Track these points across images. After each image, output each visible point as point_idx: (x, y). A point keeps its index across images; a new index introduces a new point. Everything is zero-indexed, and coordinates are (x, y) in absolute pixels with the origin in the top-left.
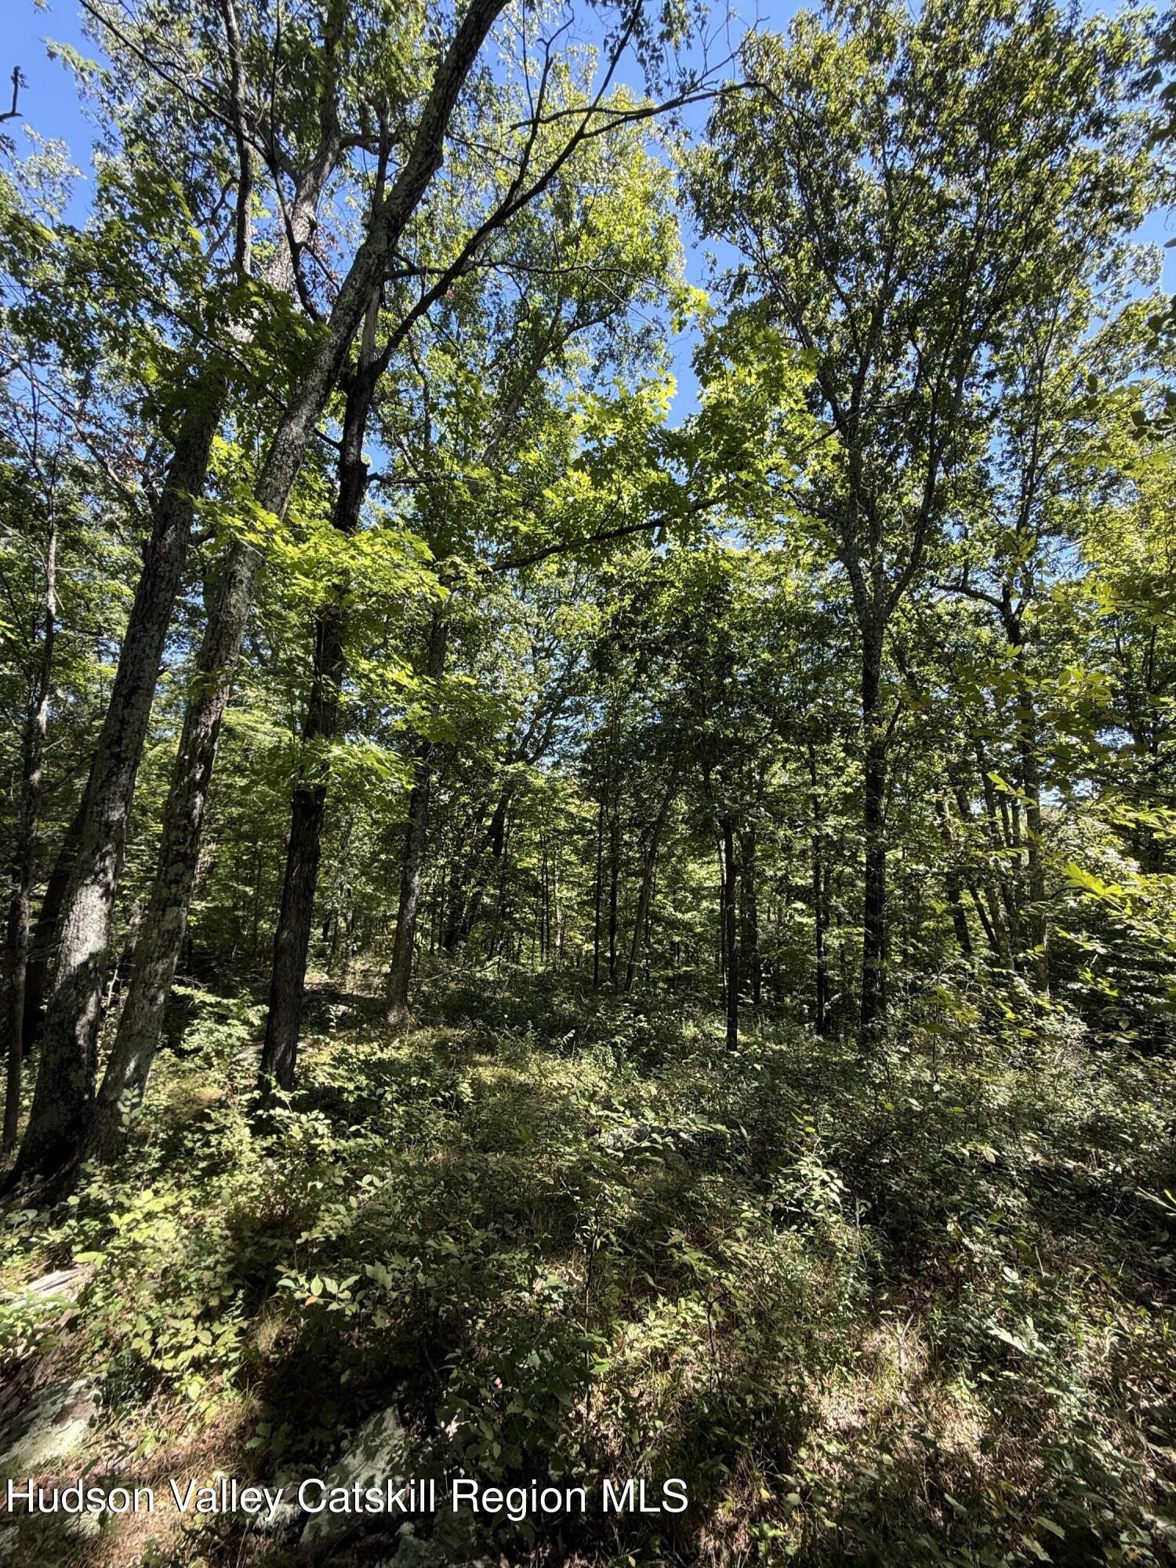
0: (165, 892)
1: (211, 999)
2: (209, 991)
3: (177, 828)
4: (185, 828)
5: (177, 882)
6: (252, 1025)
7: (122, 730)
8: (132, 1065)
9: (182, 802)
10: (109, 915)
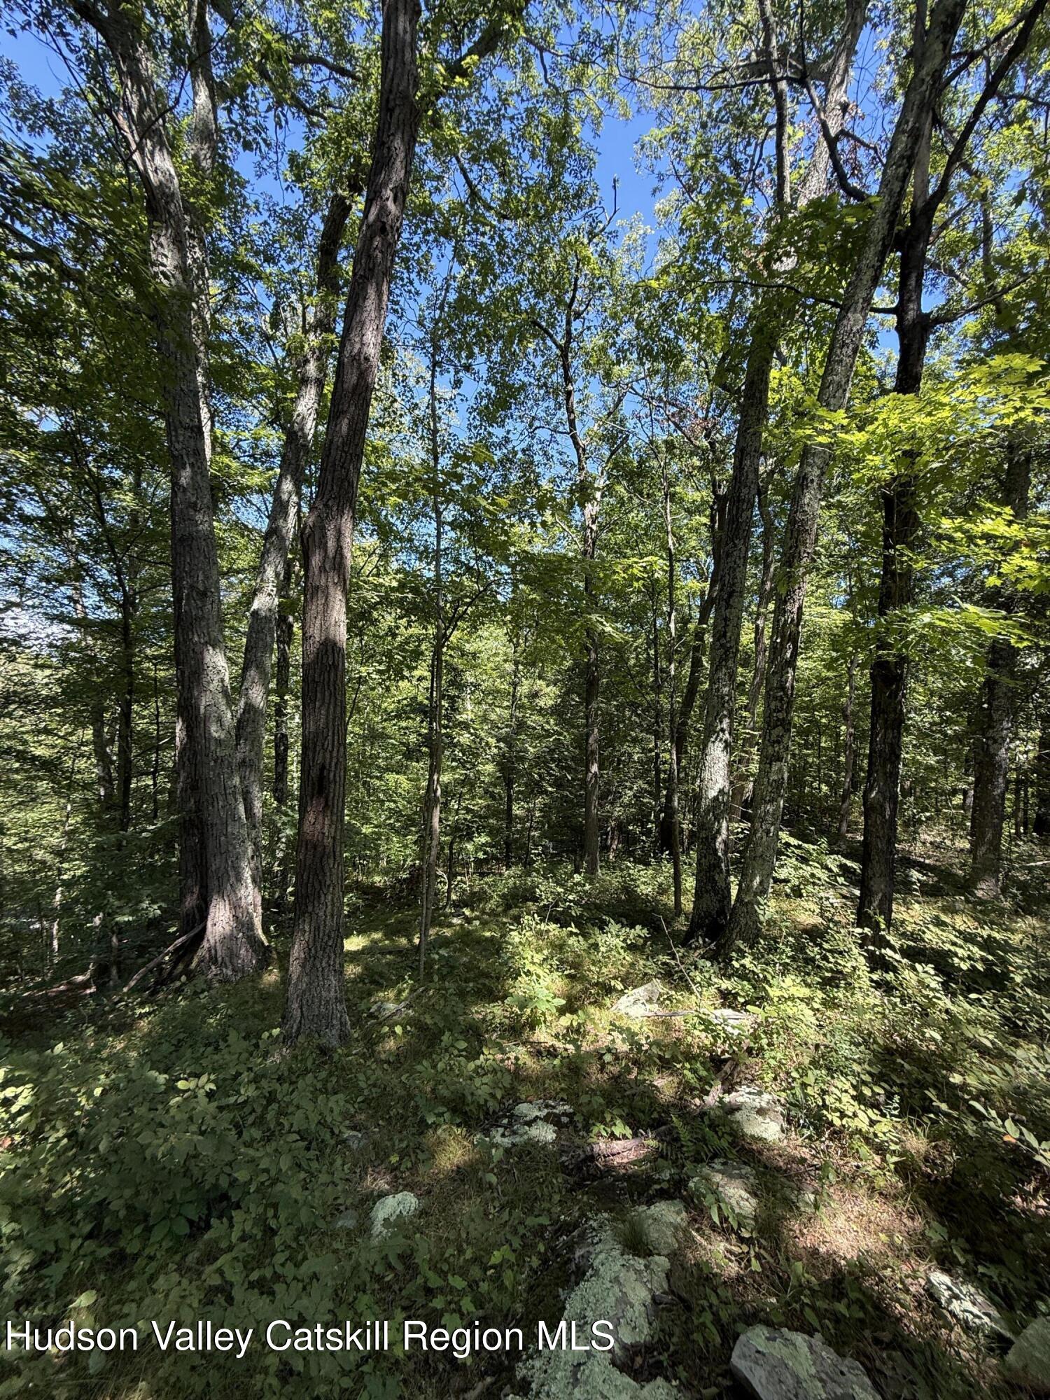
0: (770, 750)
1: (794, 841)
2: (791, 835)
3: (776, 698)
4: (782, 699)
5: (779, 742)
6: (830, 870)
7: (726, 626)
8: (758, 879)
9: (777, 677)
10: (730, 765)
